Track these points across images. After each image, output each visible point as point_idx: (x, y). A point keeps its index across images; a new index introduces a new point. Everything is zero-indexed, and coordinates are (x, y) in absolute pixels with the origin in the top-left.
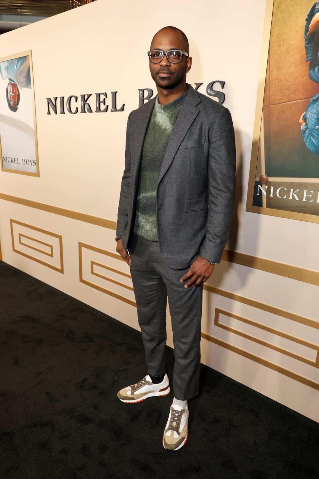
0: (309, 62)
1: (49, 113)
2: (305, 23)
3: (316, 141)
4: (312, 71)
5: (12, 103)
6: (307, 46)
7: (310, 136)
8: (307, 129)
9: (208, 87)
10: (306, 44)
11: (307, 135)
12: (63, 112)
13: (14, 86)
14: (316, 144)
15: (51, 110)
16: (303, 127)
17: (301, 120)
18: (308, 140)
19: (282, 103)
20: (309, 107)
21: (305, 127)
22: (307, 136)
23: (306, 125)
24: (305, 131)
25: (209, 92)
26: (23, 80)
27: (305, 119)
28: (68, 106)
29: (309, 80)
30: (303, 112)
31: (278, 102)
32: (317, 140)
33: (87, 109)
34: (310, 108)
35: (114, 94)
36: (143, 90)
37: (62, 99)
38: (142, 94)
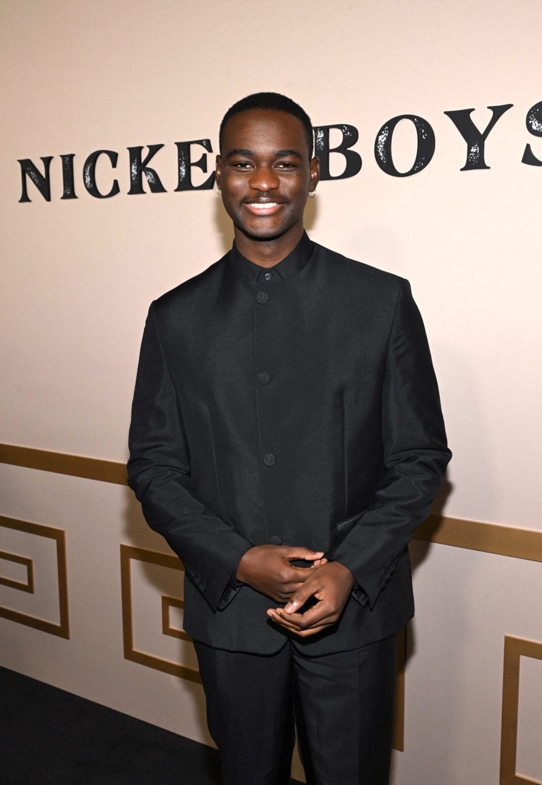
1: (25, 198)
9: (529, 114)
15: (33, 190)
25: (534, 127)
28: (88, 179)
33: (150, 184)
36: (326, 129)
37: (68, 159)
38: (322, 138)
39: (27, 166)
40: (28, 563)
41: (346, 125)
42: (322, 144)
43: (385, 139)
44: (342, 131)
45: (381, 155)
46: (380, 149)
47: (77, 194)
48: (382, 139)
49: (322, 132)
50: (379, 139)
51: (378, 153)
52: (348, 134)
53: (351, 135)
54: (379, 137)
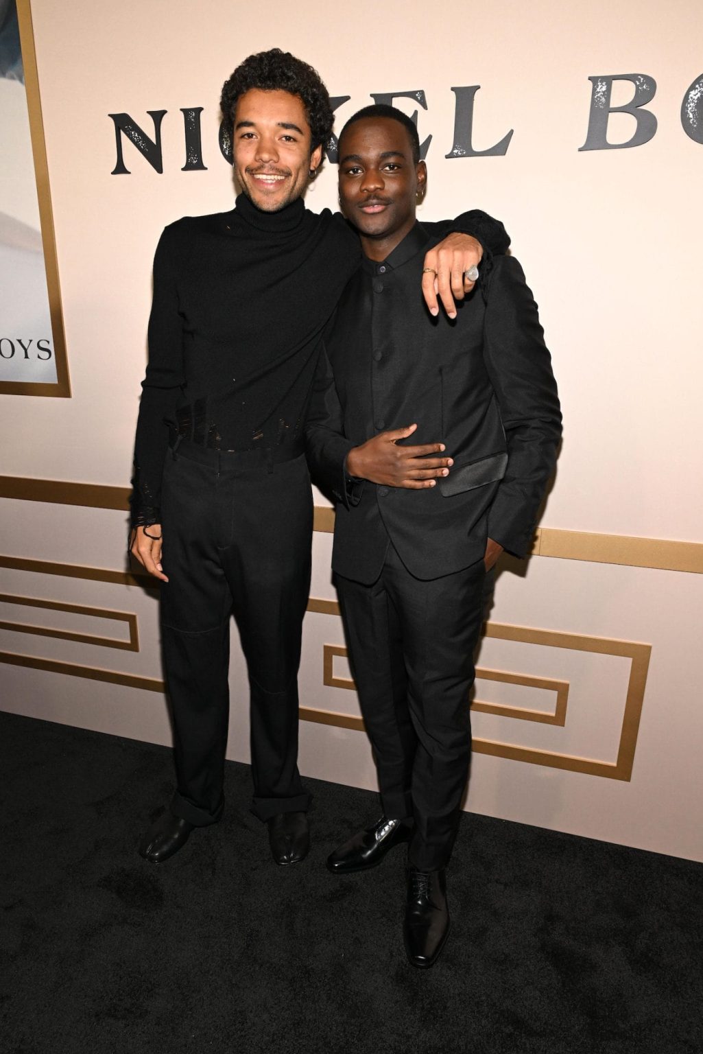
12: (194, 165)
15: (133, 157)
35: (465, 97)
36: (609, 80)
37: (194, 115)
38: (604, 92)
39: (123, 123)
40: (131, 619)
41: (642, 76)
42: (603, 100)
43: (699, 95)
44: (636, 84)
45: (691, 116)
46: (690, 109)
47: (205, 163)
48: (695, 95)
49: (604, 83)
50: (690, 96)
51: (687, 113)
52: (644, 87)
53: (646, 87)
54: (691, 92)
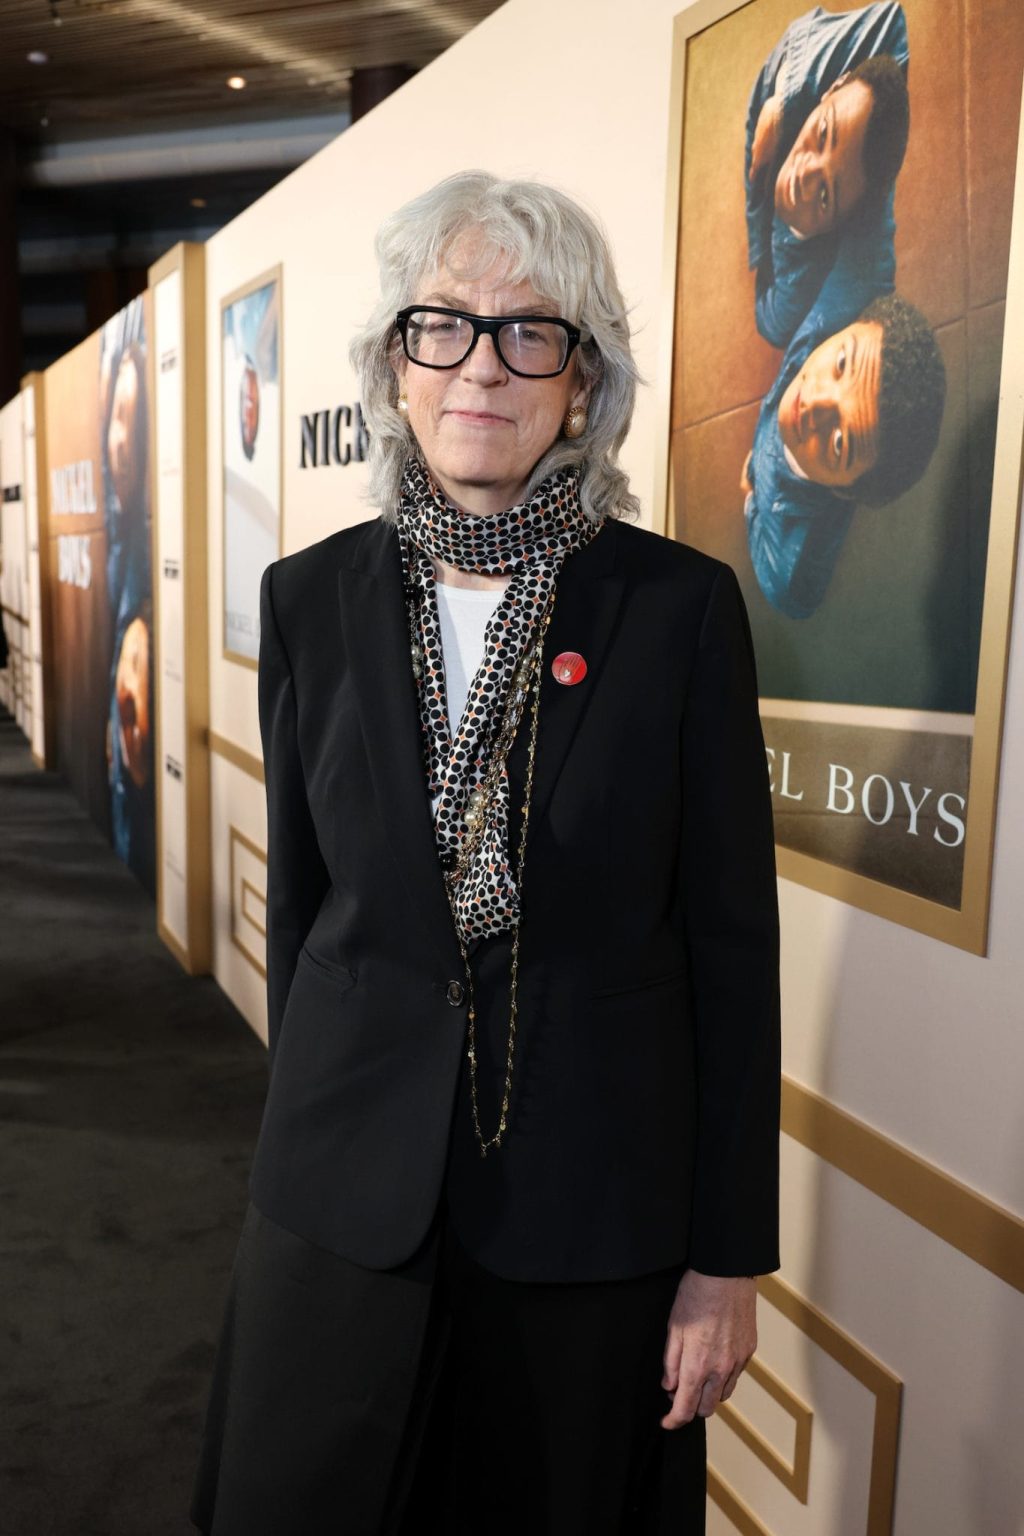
0: (755, 271)
1: (304, 465)
2: (743, 135)
3: (774, 556)
4: (761, 303)
5: (247, 432)
6: (751, 215)
7: (762, 537)
8: (756, 511)
10: (751, 209)
11: (756, 534)
12: (327, 462)
13: (252, 376)
14: (775, 569)
16: (748, 506)
17: (744, 483)
18: (760, 556)
19: (707, 419)
20: (758, 432)
21: (752, 507)
22: (757, 540)
23: (755, 498)
24: (753, 519)
26: (266, 357)
27: (752, 480)
29: (757, 336)
30: (747, 453)
31: (698, 418)
32: (777, 555)
34: (760, 437)
39: (306, 423)
47: (329, 459)
